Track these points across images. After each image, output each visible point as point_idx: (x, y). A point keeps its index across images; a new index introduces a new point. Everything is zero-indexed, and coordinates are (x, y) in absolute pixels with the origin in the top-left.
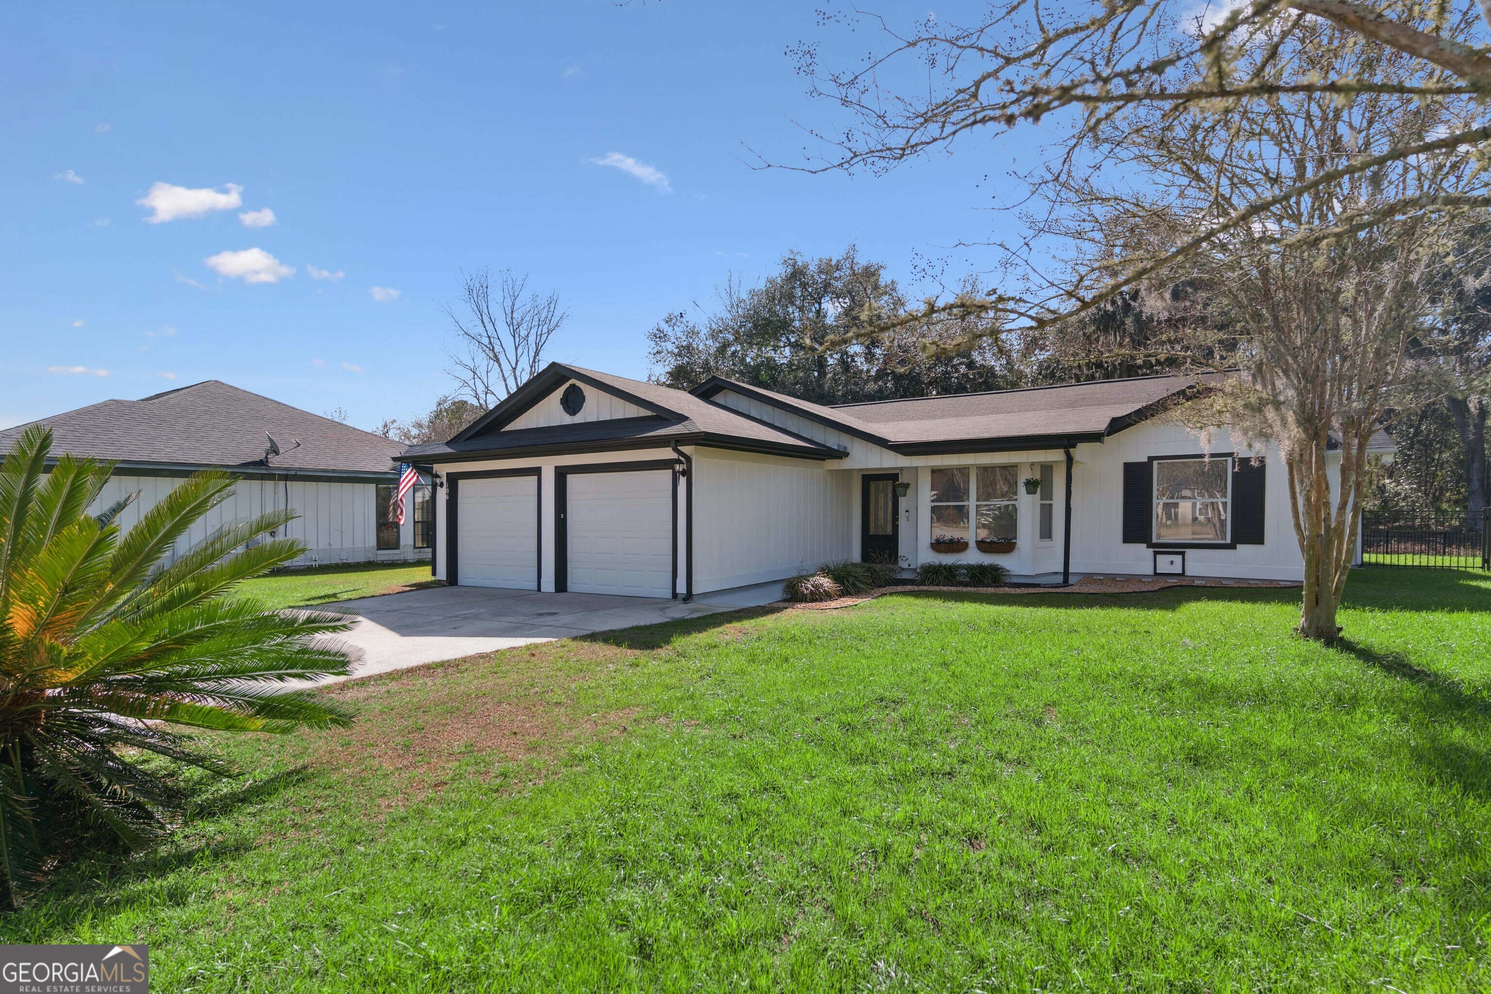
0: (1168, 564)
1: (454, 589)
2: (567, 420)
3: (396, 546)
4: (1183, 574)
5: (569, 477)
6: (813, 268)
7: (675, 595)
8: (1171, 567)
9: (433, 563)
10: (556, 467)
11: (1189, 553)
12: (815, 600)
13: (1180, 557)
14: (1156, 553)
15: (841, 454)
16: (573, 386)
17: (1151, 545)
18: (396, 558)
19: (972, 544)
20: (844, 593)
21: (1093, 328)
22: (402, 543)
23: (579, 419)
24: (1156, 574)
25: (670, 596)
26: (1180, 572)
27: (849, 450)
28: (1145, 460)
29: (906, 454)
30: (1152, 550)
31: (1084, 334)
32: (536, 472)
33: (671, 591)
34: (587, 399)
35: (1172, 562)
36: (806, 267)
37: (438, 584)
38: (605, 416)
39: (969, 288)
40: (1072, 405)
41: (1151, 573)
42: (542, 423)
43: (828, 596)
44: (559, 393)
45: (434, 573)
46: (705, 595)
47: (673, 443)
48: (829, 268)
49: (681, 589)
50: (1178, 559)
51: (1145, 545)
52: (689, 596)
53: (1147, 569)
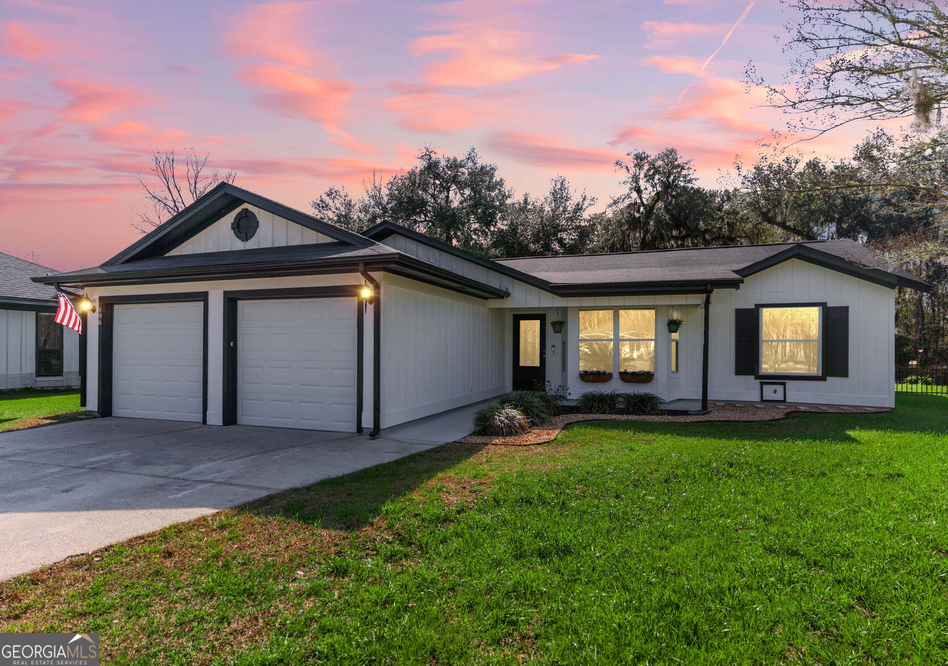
0: (770, 392)
1: (106, 421)
2: (239, 245)
3: (59, 372)
4: (784, 401)
5: (240, 303)
6: (443, 163)
7: (360, 429)
8: (775, 395)
9: (82, 391)
10: (225, 292)
11: (789, 383)
12: (510, 434)
13: (781, 387)
14: (762, 384)
15: (502, 295)
16: (246, 210)
17: (758, 377)
18: (58, 384)
19: (616, 375)
20: (533, 424)
21: (627, 227)
22: (66, 369)
23: (251, 245)
24: (762, 400)
25: (355, 430)
26: (782, 399)
27: (509, 291)
28: (753, 307)
29: (562, 295)
30: (759, 381)
31: (621, 230)
32: (203, 297)
33: (355, 425)
34: (261, 224)
35: (775, 391)
36: (439, 162)
37: (89, 415)
38: (281, 242)
39: (559, 186)
40: (677, 263)
41: (758, 399)
42: (212, 249)
43: (521, 430)
44: (230, 217)
45: (83, 403)
46: (392, 429)
47: (361, 267)
48: (455, 165)
49: (368, 422)
50: (780, 388)
51: (753, 377)
52: (376, 432)
53: (753, 396)
